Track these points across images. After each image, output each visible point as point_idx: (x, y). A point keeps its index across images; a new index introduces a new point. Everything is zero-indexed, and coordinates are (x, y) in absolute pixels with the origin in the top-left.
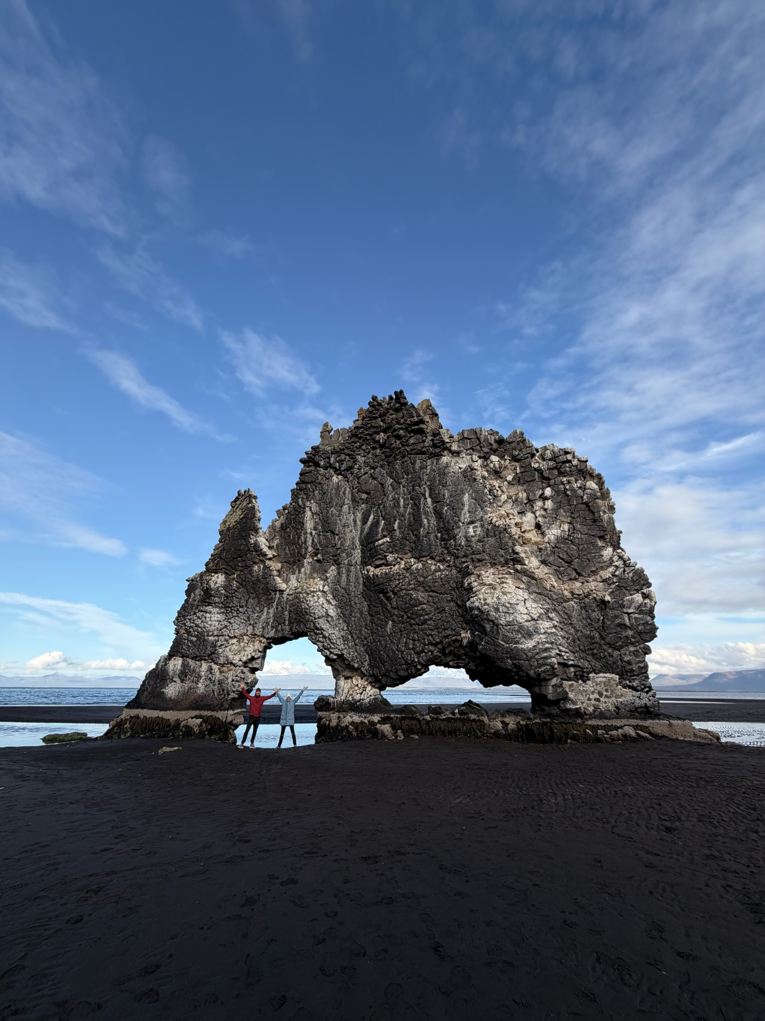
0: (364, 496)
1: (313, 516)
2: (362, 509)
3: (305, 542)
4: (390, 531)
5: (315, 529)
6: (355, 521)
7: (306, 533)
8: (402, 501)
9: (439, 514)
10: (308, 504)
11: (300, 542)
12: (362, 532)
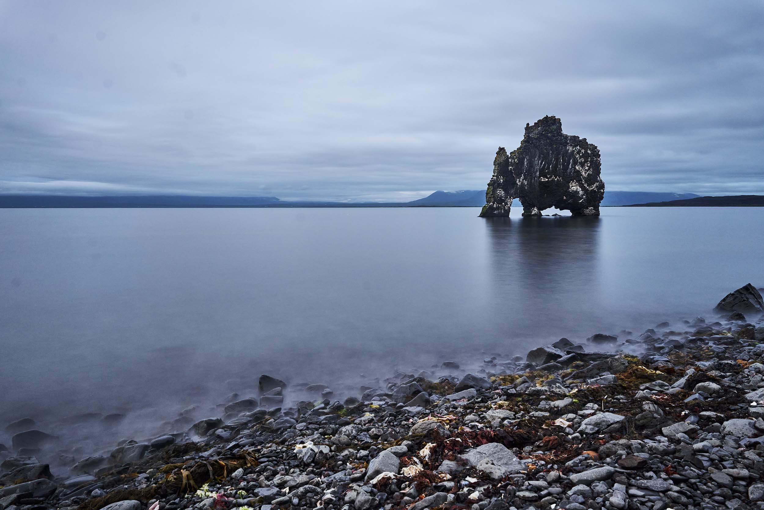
0: (542, 155)
1: (527, 161)
2: (541, 160)
3: (524, 169)
4: (548, 168)
5: (527, 165)
6: (538, 163)
7: (524, 166)
8: (553, 159)
9: (563, 165)
10: (526, 157)
12: (540, 167)
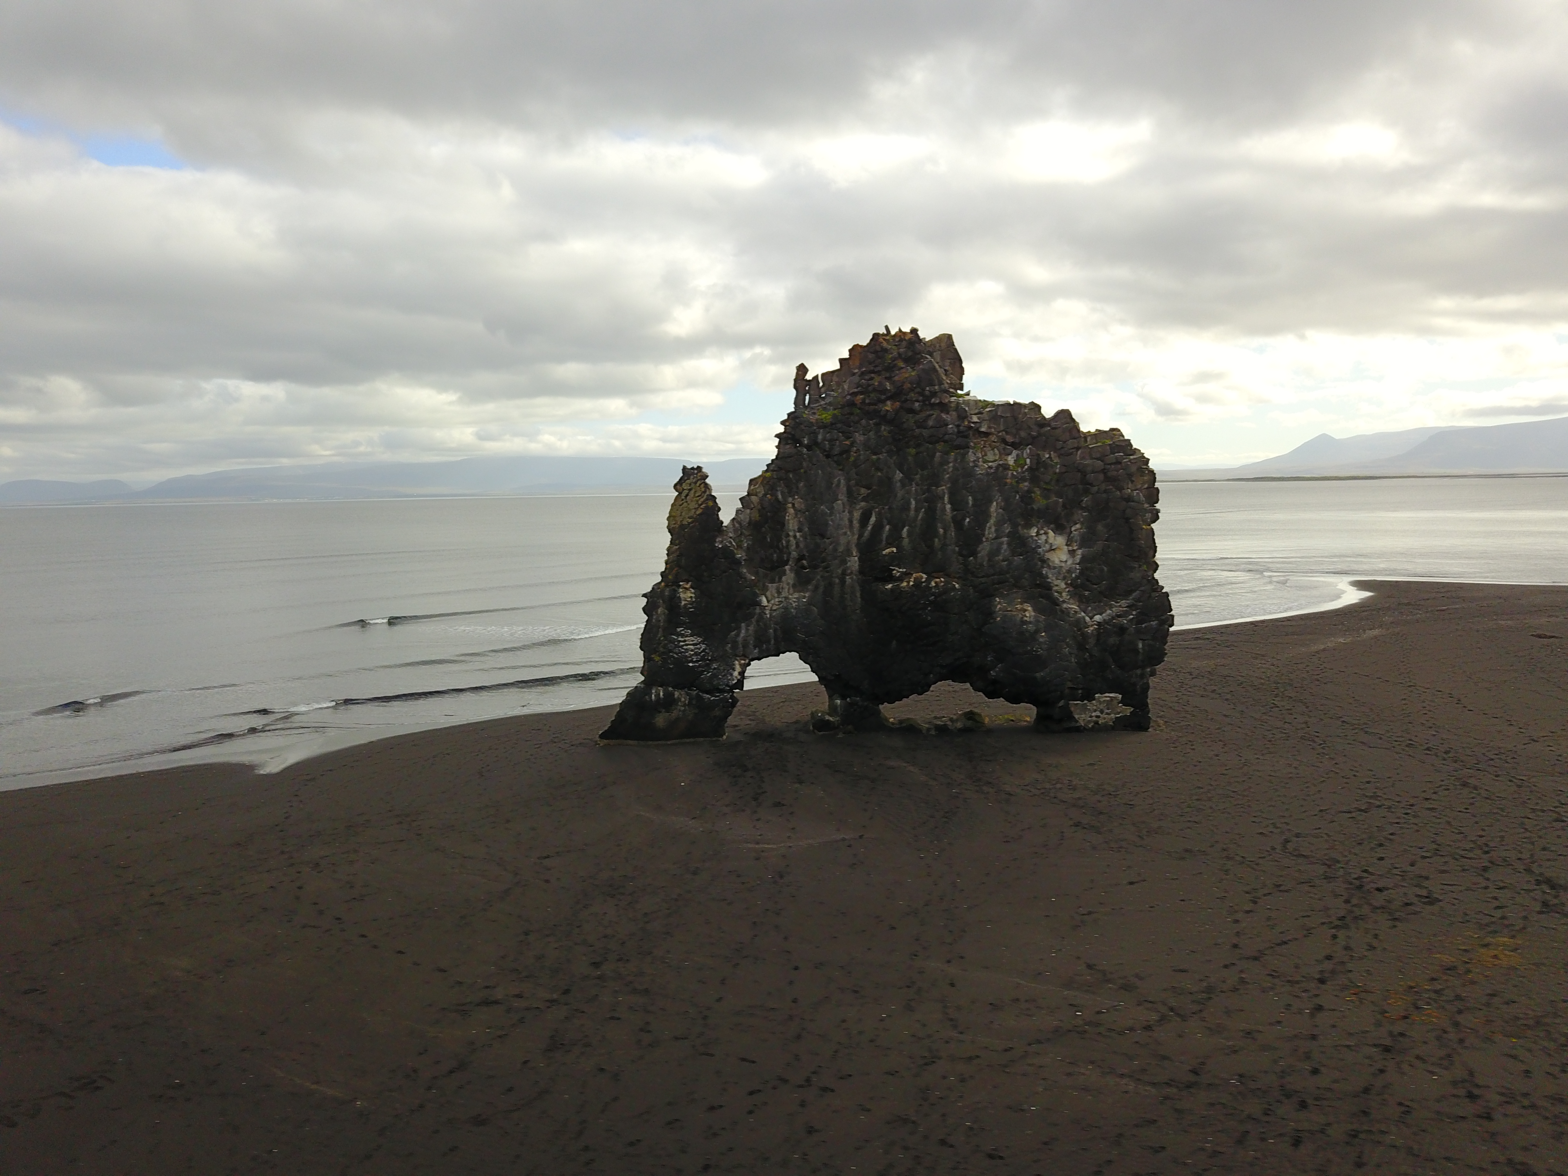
0: (864, 491)
1: (796, 514)
2: (861, 508)
3: (788, 546)
4: (895, 539)
5: (800, 530)
6: (851, 521)
7: (788, 535)
8: (913, 502)
9: (958, 523)
10: (790, 499)
11: (780, 546)
12: (861, 536)
